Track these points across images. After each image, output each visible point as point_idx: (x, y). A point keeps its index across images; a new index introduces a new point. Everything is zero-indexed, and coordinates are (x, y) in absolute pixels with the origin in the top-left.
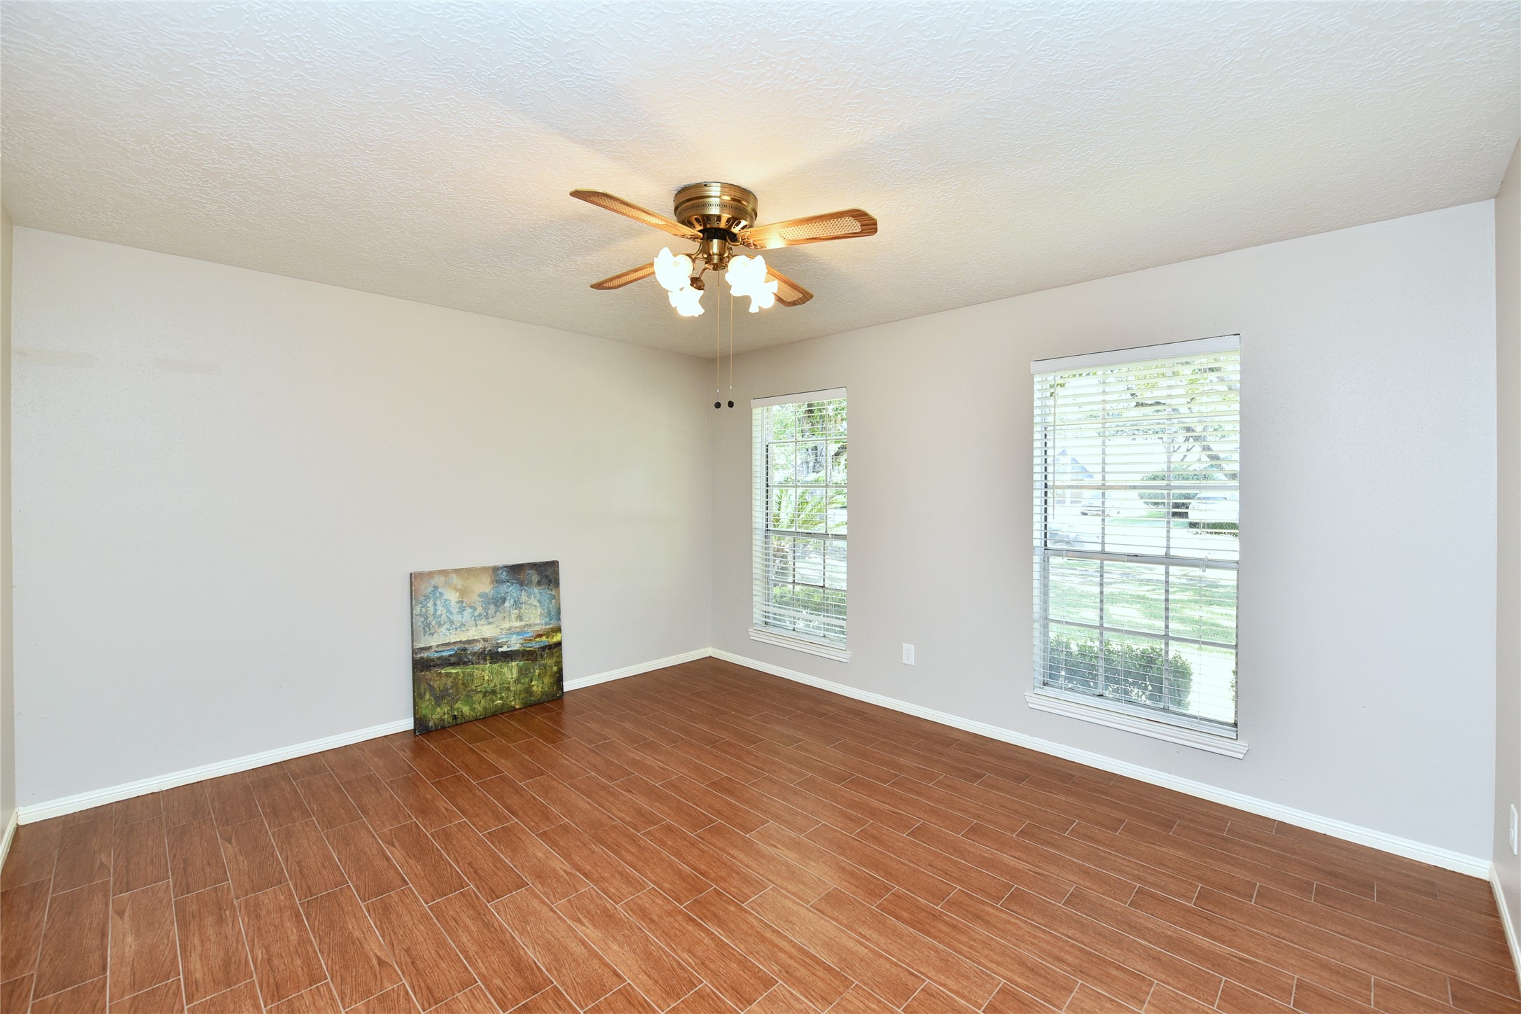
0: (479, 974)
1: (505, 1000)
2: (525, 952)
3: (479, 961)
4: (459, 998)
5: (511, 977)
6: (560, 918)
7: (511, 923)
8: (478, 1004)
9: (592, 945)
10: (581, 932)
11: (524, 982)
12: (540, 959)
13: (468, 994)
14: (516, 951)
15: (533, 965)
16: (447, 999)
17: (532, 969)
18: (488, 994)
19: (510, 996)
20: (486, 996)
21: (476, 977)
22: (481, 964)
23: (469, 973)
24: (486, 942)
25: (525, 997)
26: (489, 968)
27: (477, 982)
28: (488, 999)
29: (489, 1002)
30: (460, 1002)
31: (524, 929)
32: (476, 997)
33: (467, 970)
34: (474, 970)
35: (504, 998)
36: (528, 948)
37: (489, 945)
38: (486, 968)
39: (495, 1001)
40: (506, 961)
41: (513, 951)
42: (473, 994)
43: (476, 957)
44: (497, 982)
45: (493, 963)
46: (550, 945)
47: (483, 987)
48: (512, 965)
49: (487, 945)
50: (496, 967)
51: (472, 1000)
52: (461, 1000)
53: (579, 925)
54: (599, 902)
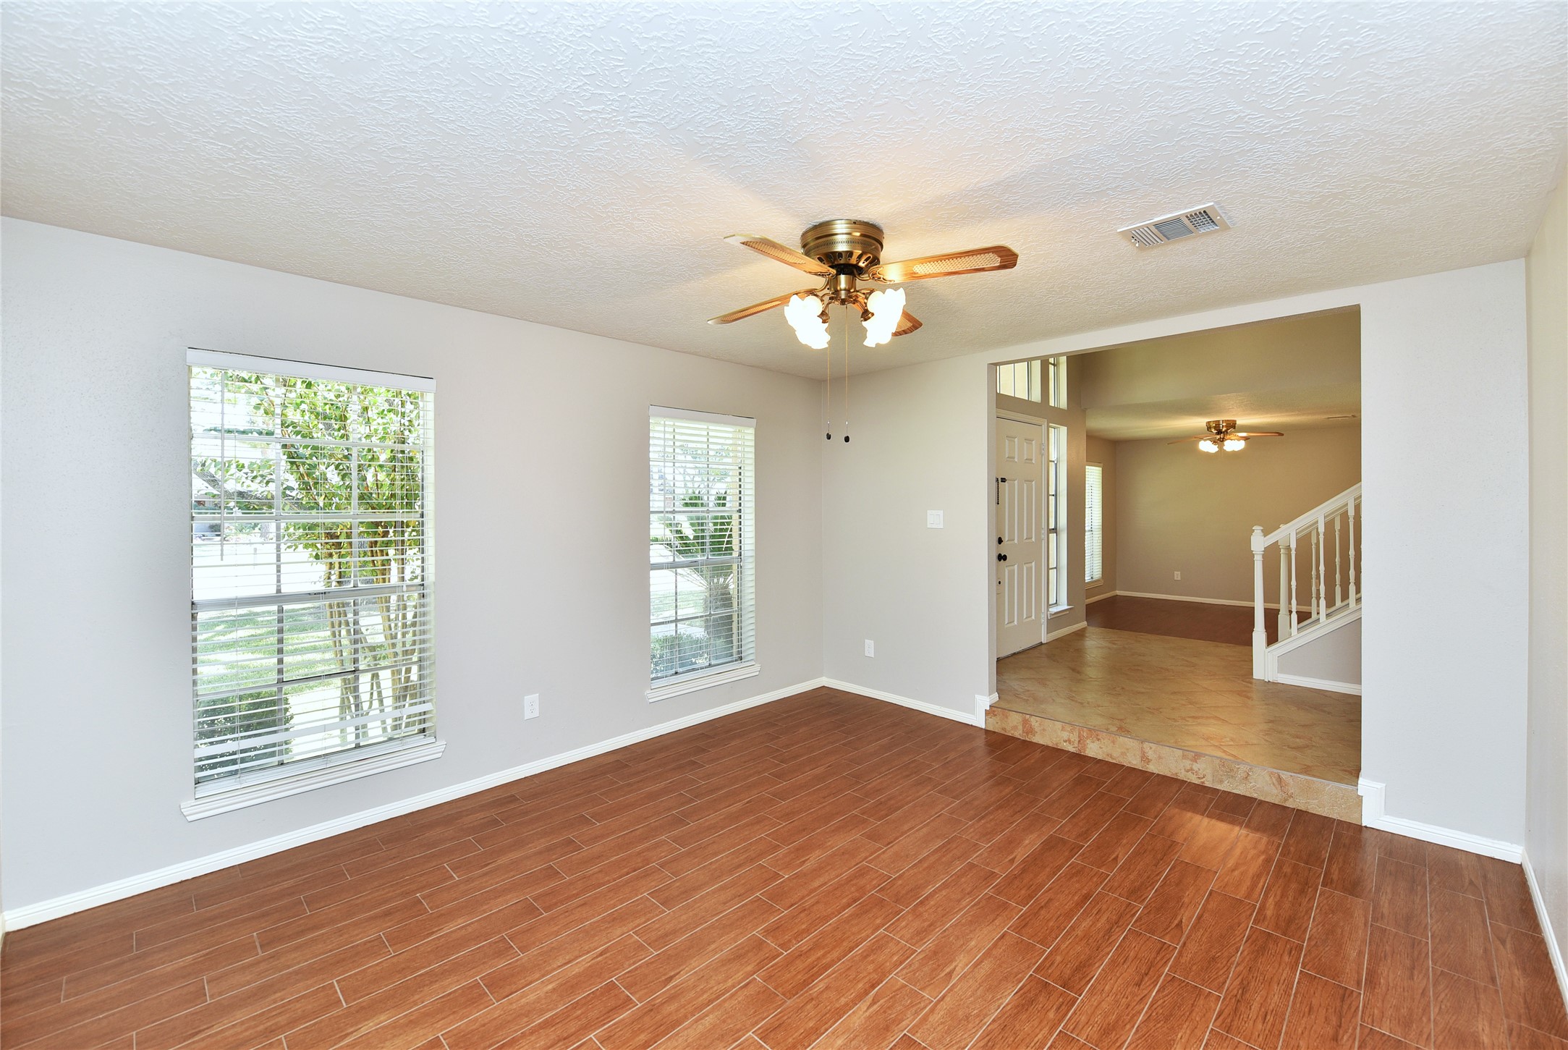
0: (1051, 1034)
1: (1066, 1002)
2: (1007, 1004)
3: (1036, 1039)
4: (1085, 1037)
5: (1041, 1006)
6: (950, 990)
7: (974, 1030)
8: (1082, 1021)
9: (977, 958)
10: (963, 969)
11: (1041, 994)
12: (1010, 991)
13: (1076, 1033)
14: (1010, 1012)
15: (1019, 994)
16: (1091, 1047)
17: (1025, 993)
18: (1068, 1017)
19: (1061, 1000)
20: (1070, 1017)
21: (1056, 1033)
22: (1040, 1036)
23: (1054, 1042)
24: (1010, 1043)
25: (1055, 989)
26: (1040, 1027)
27: (1060, 1031)
28: (1072, 1015)
29: (1075, 1013)
30: (1088, 1035)
31: (978, 1016)
32: (1076, 1025)
33: (1051, 1045)
34: (1049, 1040)
35: (1065, 1004)
36: (1002, 1004)
37: (1012, 1039)
38: (1041, 1030)
39: (1071, 1009)
40: (1025, 1016)
41: (1010, 1015)
42: (1074, 1029)
43: (1032, 1044)
44: (1051, 1015)
45: (1033, 1026)
46: (990, 988)
47: (1062, 1025)
48: (1027, 1010)
49: (1013, 1041)
50: (1036, 1023)
51: (1080, 1027)
52: (1086, 1035)
53: (955, 973)
54: (917, 965)
